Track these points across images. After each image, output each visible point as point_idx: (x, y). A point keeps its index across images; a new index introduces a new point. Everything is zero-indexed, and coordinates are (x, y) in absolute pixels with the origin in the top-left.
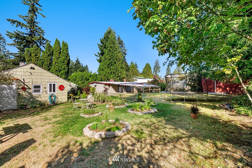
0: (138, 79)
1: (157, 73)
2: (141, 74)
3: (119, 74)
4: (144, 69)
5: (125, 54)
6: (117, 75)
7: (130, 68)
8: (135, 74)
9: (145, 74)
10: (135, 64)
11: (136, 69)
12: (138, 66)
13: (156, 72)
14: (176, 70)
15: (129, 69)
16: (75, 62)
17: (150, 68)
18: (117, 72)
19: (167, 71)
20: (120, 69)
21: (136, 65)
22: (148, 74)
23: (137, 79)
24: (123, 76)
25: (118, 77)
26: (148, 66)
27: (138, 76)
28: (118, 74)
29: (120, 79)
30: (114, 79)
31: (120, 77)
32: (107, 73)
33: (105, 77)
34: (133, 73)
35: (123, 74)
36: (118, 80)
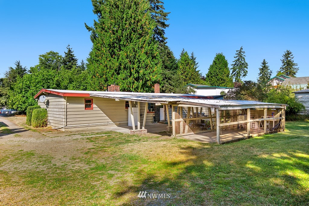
0: (198, 88)
1: (241, 77)
2: (204, 79)
3: (141, 72)
4: (212, 67)
5: (163, 25)
6: (136, 75)
7: (179, 65)
8: (190, 79)
9: (214, 79)
10: (190, 58)
11: (192, 66)
12: (197, 61)
13: (238, 74)
14: (282, 72)
15: (177, 68)
16: (64, 55)
17: (226, 64)
18: (136, 66)
19: (261, 73)
20: (143, 57)
21: (193, 59)
22: (222, 79)
23: (195, 90)
24: (154, 79)
25: (137, 79)
26: (220, 60)
27: (198, 82)
28: (138, 72)
29: (144, 85)
30: (125, 85)
31: (143, 80)
32: (107, 69)
33: (102, 81)
34: (186, 77)
35: (152, 73)
36: (137, 88)
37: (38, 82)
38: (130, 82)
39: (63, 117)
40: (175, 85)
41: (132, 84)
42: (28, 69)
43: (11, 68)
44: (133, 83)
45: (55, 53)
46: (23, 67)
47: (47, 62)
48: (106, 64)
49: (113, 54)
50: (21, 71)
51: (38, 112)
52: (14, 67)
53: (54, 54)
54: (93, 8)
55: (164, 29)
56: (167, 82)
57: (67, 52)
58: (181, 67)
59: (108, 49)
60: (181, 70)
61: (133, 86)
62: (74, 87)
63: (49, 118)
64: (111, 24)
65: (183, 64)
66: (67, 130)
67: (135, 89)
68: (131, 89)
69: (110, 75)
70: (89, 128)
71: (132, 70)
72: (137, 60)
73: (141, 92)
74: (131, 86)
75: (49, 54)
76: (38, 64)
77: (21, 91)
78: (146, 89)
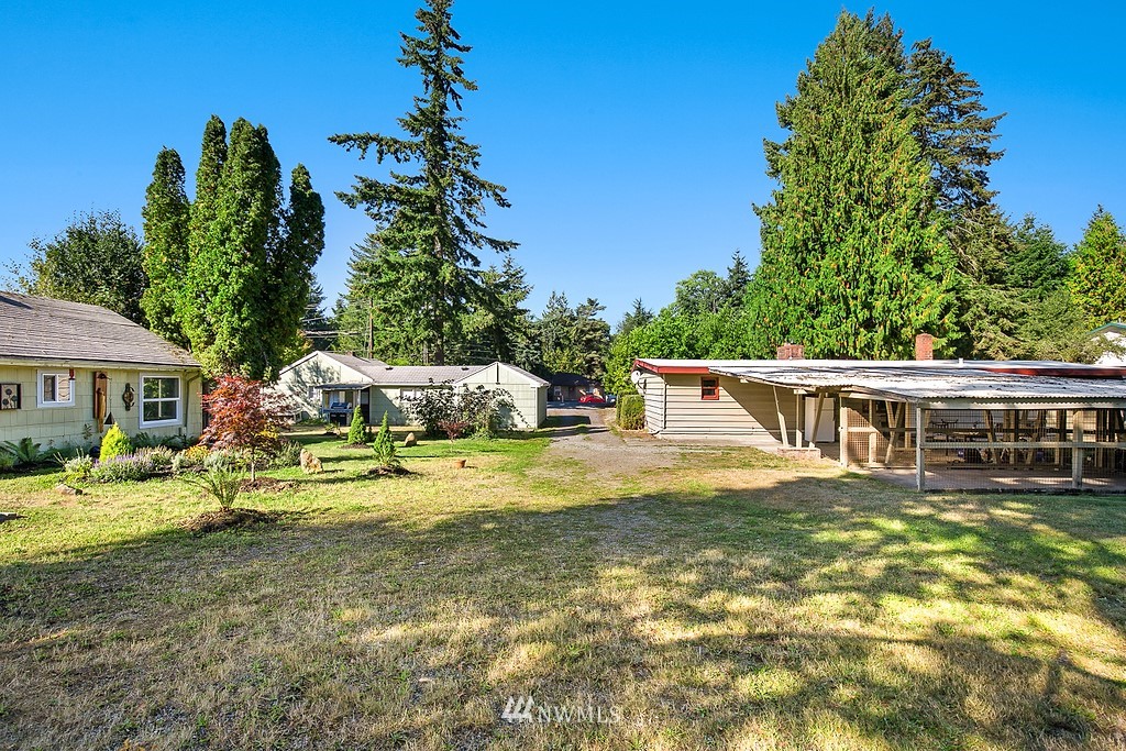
6: (863, 315)
7: (1075, 262)
16: (726, 276)
28: (868, 306)
30: (833, 341)
31: (885, 327)
32: (789, 305)
33: (775, 334)
34: (1105, 300)
35: (915, 304)
36: (870, 346)
37: (653, 343)
38: (846, 333)
39: (659, 411)
40: (1047, 328)
41: (852, 338)
42: (656, 313)
43: (628, 314)
44: (856, 334)
45: (708, 274)
46: (647, 311)
47: (692, 294)
48: (786, 295)
49: (802, 267)
50: (643, 319)
51: (629, 401)
52: (633, 312)
53: (705, 276)
54: (766, 166)
55: (984, 168)
56: (995, 322)
57: (732, 267)
58: (1082, 268)
59: (793, 257)
60: (1083, 277)
61: (854, 342)
62: (722, 349)
63: (647, 413)
64: (800, 198)
65: (1092, 258)
66: (665, 436)
67: (862, 350)
68: (851, 351)
69: (793, 320)
70: (710, 437)
71: (852, 303)
72: (865, 276)
73: (881, 358)
74: (851, 344)
75: (696, 277)
76: (675, 300)
77: (625, 361)
78: (897, 348)
